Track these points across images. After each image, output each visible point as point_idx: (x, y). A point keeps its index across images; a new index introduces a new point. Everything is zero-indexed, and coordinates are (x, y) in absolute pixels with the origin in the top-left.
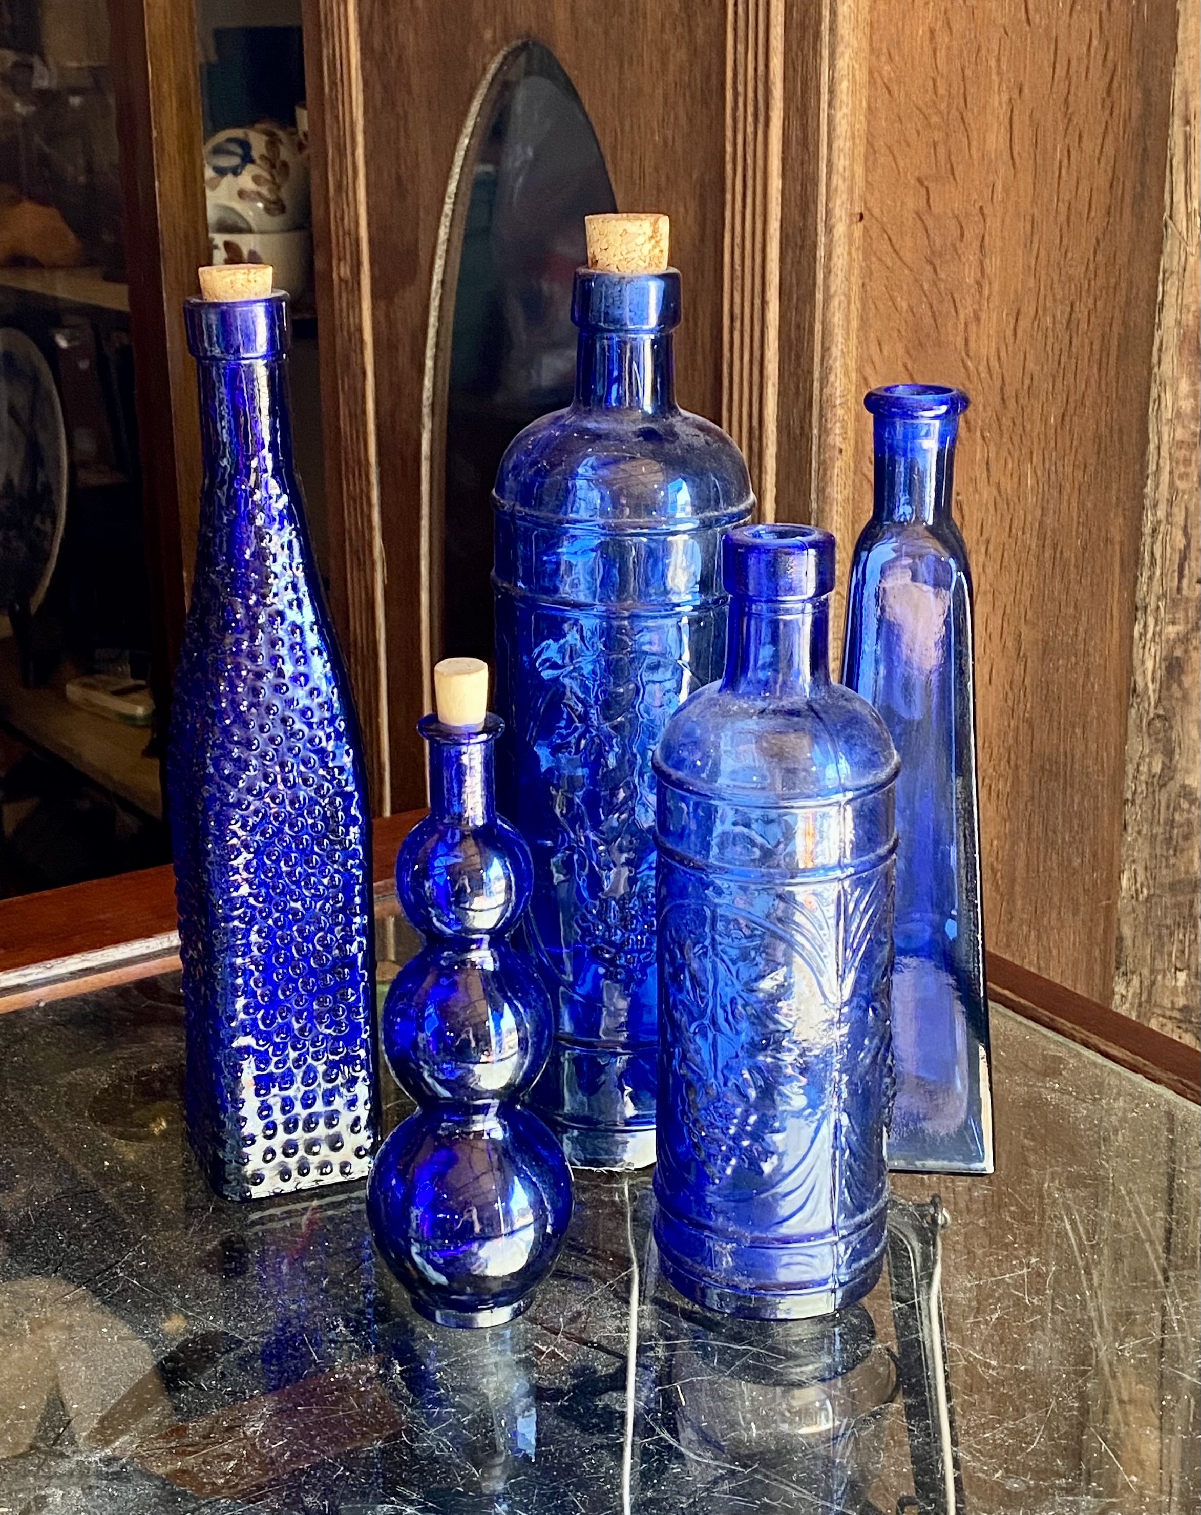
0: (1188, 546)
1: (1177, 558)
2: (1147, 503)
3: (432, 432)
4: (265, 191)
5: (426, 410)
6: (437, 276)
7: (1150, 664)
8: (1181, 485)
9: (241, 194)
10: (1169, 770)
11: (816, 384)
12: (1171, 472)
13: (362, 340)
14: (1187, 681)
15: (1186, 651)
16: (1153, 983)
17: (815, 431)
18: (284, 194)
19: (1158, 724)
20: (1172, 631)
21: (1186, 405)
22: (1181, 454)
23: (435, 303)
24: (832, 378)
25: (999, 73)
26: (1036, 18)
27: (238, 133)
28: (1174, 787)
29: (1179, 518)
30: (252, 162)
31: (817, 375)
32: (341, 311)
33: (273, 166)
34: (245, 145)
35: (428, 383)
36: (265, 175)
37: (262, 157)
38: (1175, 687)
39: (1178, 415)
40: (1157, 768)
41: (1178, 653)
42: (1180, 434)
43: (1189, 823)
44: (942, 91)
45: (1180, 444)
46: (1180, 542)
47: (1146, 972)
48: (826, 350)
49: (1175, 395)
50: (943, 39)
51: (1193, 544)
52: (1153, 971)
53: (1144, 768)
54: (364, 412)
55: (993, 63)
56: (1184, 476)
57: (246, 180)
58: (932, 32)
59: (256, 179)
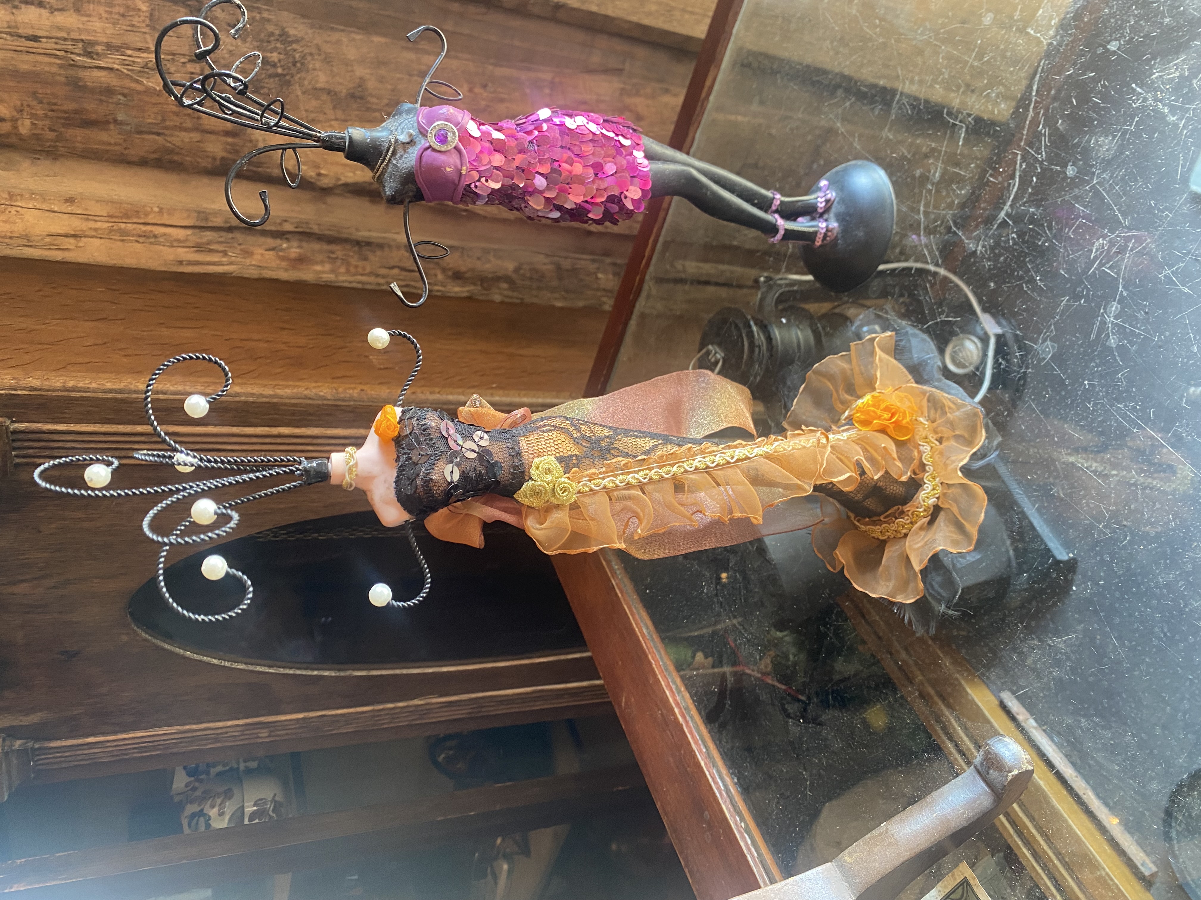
0: (398, 267)
1: (404, 273)
2: (377, 288)
3: (354, 670)
4: (219, 801)
5: (342, 674)
6: (267, 670)
7: (457, 289)
8: (368, 270)
9: (221, 814)
10: (507, 279)
11: (325, 402)
12: (362, 275)
13: (303, 719)
14: (463, 269)
15: (449, 269)
16: (604, 290)
17: (352, 403)
18: (221, 790)
19: (485, 285)
20: (440, 277)
21: (327, 267)
22: (352, 270)
23: (282, 671)
24: (322, 394)
25: (151, 331)
26: (121, 316)
27: (185, 822)
28: (514, 276)
29: (383, 271)
30: (202, 810)
31: (320, 402)
32: (287, 734)
33: (205, 798)
34: (193, 816)
35: (327, 673)
36: (209, 802)
37: (199, 805)
38: (467, 275)
39: (332, 271)
40: (505, 286)
41: (450, 273)
42: (342, 270)
43: (531, 270)
44: (160, 353)
45: (348, 271)
46: (396, 271)
47: (599, 294)
48: (306, 397)
49: (324, 272)
50: (130, 352)
51: (398, 264)
52: (598, 290)
53: (506, 293)
54: (343, 715)
55: (145, 333)
56: (364, 268)
57: (213, 812)
58: (125, 356)
59: (213, 807)
